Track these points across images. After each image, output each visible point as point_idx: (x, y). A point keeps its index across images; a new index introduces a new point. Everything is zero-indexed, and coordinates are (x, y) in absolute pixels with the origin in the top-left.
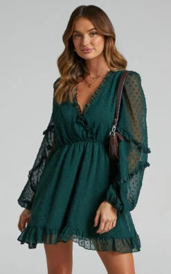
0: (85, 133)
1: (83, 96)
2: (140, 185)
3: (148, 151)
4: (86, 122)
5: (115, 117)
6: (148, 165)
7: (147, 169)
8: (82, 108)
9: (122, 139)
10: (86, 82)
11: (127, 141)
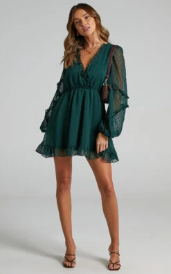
0: (85, 83)
1: (85, 59)
2: (123, 119)
3: (127, 97)
4: (87, 76)
5: (107, 74)
6: (128, 106)
7: (127, 109)
8: (85, 66)
9: (111, 88)
10: (87, 51)
11: (115, 90)
